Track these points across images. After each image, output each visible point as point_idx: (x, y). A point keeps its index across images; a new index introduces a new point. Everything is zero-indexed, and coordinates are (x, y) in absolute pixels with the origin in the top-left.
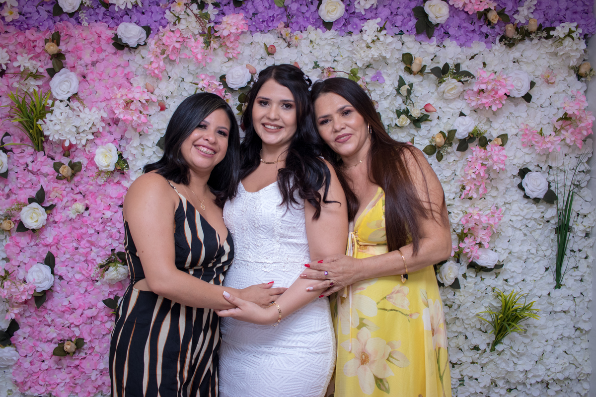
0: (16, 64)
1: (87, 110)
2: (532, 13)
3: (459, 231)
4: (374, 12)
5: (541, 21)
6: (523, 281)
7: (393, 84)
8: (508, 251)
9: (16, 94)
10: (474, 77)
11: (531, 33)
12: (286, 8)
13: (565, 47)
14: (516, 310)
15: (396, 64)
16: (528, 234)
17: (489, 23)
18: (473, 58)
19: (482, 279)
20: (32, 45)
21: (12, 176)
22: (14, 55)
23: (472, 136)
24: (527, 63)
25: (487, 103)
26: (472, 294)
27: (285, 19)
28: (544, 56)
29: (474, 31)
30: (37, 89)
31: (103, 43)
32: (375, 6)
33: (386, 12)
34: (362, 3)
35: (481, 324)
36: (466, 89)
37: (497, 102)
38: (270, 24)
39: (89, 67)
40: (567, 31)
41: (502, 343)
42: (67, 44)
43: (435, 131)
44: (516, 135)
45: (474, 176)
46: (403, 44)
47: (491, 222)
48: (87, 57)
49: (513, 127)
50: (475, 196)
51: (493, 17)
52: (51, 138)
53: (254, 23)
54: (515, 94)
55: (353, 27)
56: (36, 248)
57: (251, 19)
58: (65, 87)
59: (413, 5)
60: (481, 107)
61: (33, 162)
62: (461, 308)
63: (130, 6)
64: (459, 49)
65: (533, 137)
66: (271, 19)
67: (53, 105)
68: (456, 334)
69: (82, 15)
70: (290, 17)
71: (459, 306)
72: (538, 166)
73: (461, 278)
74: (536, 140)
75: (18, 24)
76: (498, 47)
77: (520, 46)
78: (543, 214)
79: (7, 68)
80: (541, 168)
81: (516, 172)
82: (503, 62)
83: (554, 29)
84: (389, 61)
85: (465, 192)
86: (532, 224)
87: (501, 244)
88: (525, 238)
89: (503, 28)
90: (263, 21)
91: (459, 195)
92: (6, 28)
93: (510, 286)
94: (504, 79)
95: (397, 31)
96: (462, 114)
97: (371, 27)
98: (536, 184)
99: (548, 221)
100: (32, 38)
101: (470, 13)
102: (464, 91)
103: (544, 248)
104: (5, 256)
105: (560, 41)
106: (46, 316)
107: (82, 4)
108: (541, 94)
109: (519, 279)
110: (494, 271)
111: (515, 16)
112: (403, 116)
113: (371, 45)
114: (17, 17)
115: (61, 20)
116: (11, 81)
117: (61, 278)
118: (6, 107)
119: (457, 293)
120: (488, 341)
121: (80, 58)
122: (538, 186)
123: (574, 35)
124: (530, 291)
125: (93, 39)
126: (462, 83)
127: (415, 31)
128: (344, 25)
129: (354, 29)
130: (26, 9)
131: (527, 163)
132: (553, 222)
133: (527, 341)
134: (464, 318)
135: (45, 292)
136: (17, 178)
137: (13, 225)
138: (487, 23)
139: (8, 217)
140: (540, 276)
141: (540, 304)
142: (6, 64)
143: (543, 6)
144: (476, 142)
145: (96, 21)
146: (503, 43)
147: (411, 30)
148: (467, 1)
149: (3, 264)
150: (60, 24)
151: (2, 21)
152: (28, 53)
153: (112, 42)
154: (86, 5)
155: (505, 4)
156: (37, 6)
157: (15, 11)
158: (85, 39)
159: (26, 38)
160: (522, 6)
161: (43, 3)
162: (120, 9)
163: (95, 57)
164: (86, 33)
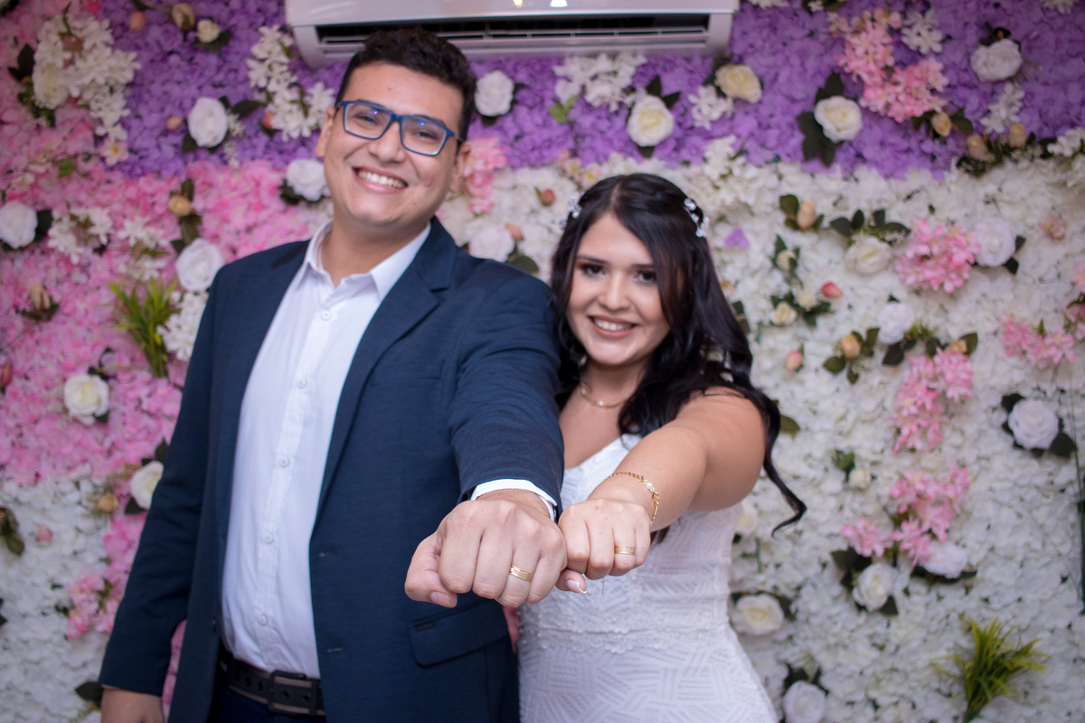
0: (122, 235)
2: (1018, 114)
3: (893, 510)
4: (728, 124)
5: (1034, 128)
6: (1020, 600)
7: (764, 250)
8: (987, 546)
9: (121, 282)
10: (908, 231)
11: (1014, 149)
12: (572, 124)
13: (1077, 172)
14: (1003, 656)
15: (768, 214)
16: (1025, 514)
17: (936, 136)
18: (909, 197)
19: (940, 598)
20: (150, 200)
21: (115, 420)
22: (119, 219)
23: (909, 338)
24: (1010, 203)
25: (935, 278)
26: (920, 625)
27: (571, 144)
28: (1043, 189)
29: (908, 150)
30: (156, 275)
31: (264, 194)
32: (729, 114)
33: (747, 124)
34: (706, 110)
35: (941, 680)
36: (898, 252)
37: (953, 276)
38: (546, 153)
39: (242, 234)
40: (1077, 144)
41: (981, 717)
42: (206, 197)
43: (844, 331)
44: (995, 333)
45: (914, 410)
46: (780, 177)
47: (950, 493)
48: (239, 218)
49: (988, 319)
50: (919, 445)
51: (942, 124)
52: (179, 356)
53: (517, 153)
54: (987, 259)
55: (690, 152)
57: (512, 146)
58: (198, 270)
59: (797, 109)
60: (925, 287)
61: (150, 395)
62: (902, 651)
63: (307, 133)
64: (883, 184)
65: (1023, 337)
66: (547, 144)
67: (181, 300)
68: (895, 699)
69: (229, 150)
70: (579, 140)
71: (898, 648)
72: (1038, 388)
73: (899, 596)
74: (1029, 342)
75: (127, 168)
76: (955, 176)
77: (997, 174)
78: (1051, 478)
79: (109, 241)
80: (1045, 393)
81: (997, 401)
82: (964, 204)
83: (1053, 140)
84: (756, 210)
85: (901, 439)
86: (1031, 495)
87: (973, 534)
88: (1020, 521)
89: (962, 143)
90: (533, 149)
91: (891, 444)
92: (108, 176)
93: (994, 610)
94: (964, 235)
95: (769, 155)
96: (892, 299)
97: (719, 150)
98: (1035, 423)
99: (1063, 491)
100: (149, 189)
101: (899, 119)
102: (895, 257)
103: (1056, 540)
104: (103, 554)
105: (1065, 162)
107: (228, 135)
108: (1039, 258)
109: (1010, 597)
110: (960, 583)
111: (984, 121)
112: (784, 306)
113: (720, 183)
114: (125, 156)
115: (196, 158)
116: (115, 261)
118: (106, 305)
119: (894, 623)
120: (955, 712)
121: (226, 220)
122: (1040, 425)
124: (1034, 619)
125: (247, 189)
126: (890, 243)
127: (800, 155)
128: (676, 149)
129: (692, 155)
130: (139, 144)
131: (1017, 385)
132: (1072, 490)
133: (1030, 712)
134: (909, 668)
136: (124, 423)
137: (116, 503)
138: (931, 134)
139: (110, 488)
140: (1050, 594)
141: (1052, 644)
142: (108, 235)
143: (1038, 101)
144: (920, 348)
145: (253, 159)
146: (962, 169)
147: (795, 153)
148: (891, 99)
149: (101, 569)
150: (194, 166)
151: (101, 166)
152: (144, 215)
153: (279, 193)
154: (234, 134)
155: (965, 100)
156: (157, 138)
157: (123, 147)
158: (235, 188)
159: (139, 190)
160: (996, 102)
161: (166, 132)
162: (291, 139)
163: (252, 218)
164: (235, 179)
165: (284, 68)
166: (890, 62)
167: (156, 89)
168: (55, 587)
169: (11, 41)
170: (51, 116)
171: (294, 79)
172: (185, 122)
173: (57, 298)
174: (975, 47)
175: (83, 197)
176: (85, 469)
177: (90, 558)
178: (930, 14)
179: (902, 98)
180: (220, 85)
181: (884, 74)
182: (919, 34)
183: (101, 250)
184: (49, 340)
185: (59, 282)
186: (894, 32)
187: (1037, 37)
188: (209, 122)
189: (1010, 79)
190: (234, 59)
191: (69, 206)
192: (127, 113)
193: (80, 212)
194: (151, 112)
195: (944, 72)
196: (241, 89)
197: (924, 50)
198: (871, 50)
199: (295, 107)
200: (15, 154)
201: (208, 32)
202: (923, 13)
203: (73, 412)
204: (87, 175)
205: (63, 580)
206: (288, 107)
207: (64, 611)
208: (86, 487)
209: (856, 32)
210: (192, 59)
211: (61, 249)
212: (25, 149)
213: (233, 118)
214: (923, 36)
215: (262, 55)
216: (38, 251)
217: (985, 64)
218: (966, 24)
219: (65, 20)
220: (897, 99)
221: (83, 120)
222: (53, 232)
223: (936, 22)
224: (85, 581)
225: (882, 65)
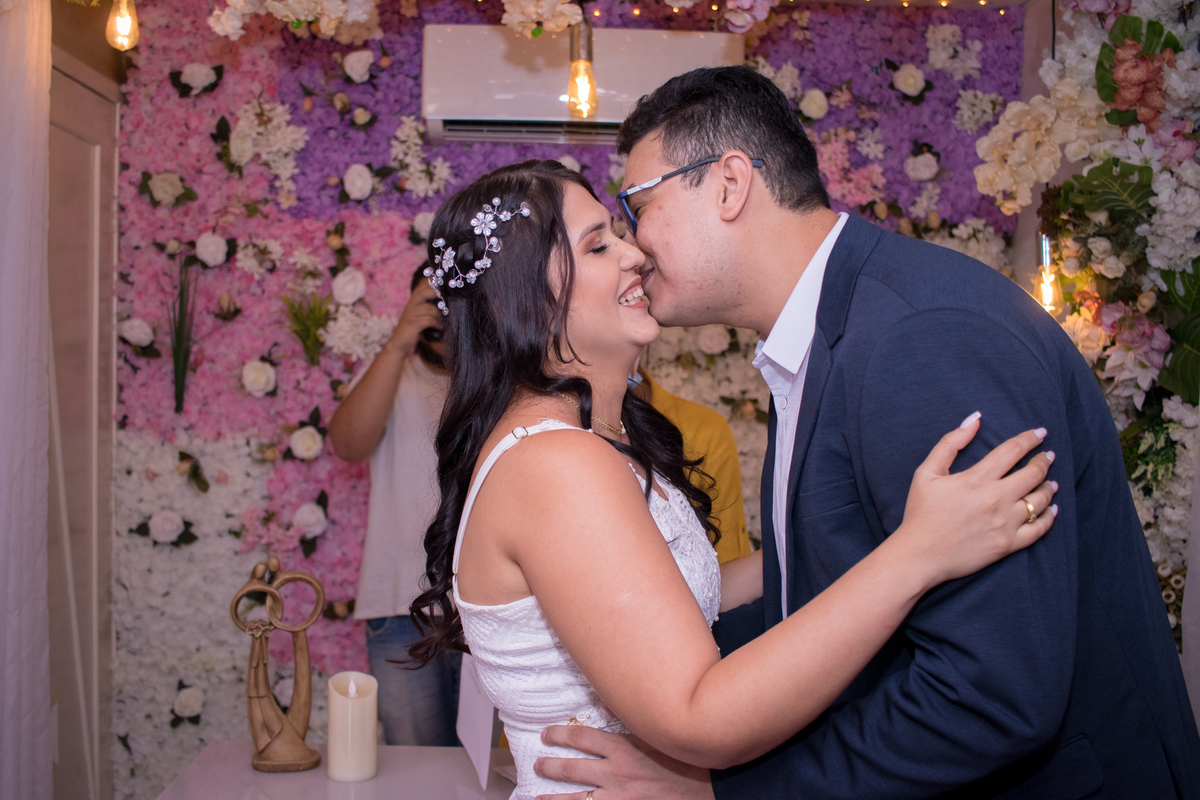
1: (375, 318)
2: (936, 204)
5: (946, 216)
9: (289, 295)
11: (931, 230)
17: (877, 218)
20: (311, 236)
21: (280, 394)
22: (288, 248)
30: (315, 290)
31: (396, 237)
39: (378, 265)
40: (971, 231)
42: (353, 235)
48: (376, 253)
51: (881, 210)
52: (335, 350)
56: (304, 486)
58: (349, 288)
61: (306, 378)
63: (431, 194)
67: (337, 311)
69: (372, 203)
75: (294, 212)
79: (280, 264)
83: (956, 226)
89: (895, 223)
92: (280, 216)
100: (311, 228)
104: (265, 493)
105: (964, 242)
106: (314, 570)
107: (374, 191)
111: (912, 209)
114: (294, 203)
115: (346, 208)
116: (283, 279)
117: (333, 522)
118: (275, 311)
121: (366, 253)
123: (980, 236)
125: (384, 231)
130: (305, 194)
135: (315, 539)
136: (286, 398)
137: (279, 453)
138: (873, 217)
139: (272, 445)
142: (280, 260)
143: (951, 195)
145: (389, 209)
148: (846, 192)
149: (264, 505)
150: (345, 213)
151: (275, 209)
152: (305, 246)
153: (407, 236)
154: (378, 192)
155: (898, 193)
156: (319, 191)
157: (293, 197)
158: (374, 230)
159: (303, 228)
160: (919, 195)
161: (325, 187)
162: (418, 196)
163: (385, 254)
164: (376, 223)
165: (418, 148)
166: (847, 165)
167: (319, 154)
168: (228, 516)
169: (210, 113)
170: (240, 169)
171: (425, 155)
172: (342, 183)
173: (239, 305)
174: (907, 157)
175: (261, 231)
176: (255, 430)
177: (256, 496)
178: (878, 130)
179: (853, 191)
180: (366, 153)
181: (842, 173)
182: (868, 145)
183: (272, 270)
184: (232, 334)
185: (240, 293)
186: (851, 145)
187: (953, 150)
188: (359, 181)
189: (931, 180)
190: (376, 135)
191: (250, 237)
192: (297, 171)
193: (260, 242)
194: (314, 171)
195: (883, 174)
196: (381, 157)
197: (871, 157)
198: (834, 157)
199: (423, 175)
200: (209, 197)
201: (361, 116)
202: (873, 129)
203: (249, 387)
204: (266, 217)
205: (235, 511)
206: (419, 175)
207: (236, 534)
208: (253, 442)
209: (824, 143)
210: (345, 134)
211: (246, 269)
212: (218, 193)
213: (377, 180)
214: (871, 147)
215: (403, 138)
216: (225, 269)
217: (914, 169)
218: (902, 140)
219: (260, 104)
220: (850, 192)
221: (262, 174)
222: (240, 255)
223: (880, 137)
224: (253, 512)
225: (840, 167)
